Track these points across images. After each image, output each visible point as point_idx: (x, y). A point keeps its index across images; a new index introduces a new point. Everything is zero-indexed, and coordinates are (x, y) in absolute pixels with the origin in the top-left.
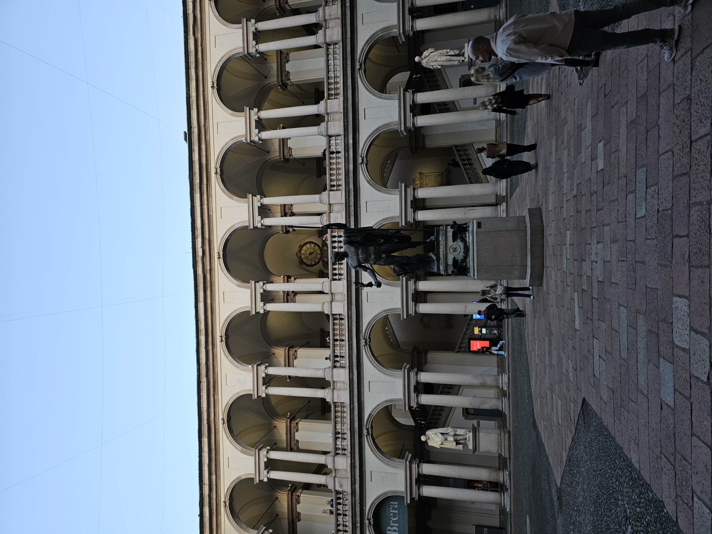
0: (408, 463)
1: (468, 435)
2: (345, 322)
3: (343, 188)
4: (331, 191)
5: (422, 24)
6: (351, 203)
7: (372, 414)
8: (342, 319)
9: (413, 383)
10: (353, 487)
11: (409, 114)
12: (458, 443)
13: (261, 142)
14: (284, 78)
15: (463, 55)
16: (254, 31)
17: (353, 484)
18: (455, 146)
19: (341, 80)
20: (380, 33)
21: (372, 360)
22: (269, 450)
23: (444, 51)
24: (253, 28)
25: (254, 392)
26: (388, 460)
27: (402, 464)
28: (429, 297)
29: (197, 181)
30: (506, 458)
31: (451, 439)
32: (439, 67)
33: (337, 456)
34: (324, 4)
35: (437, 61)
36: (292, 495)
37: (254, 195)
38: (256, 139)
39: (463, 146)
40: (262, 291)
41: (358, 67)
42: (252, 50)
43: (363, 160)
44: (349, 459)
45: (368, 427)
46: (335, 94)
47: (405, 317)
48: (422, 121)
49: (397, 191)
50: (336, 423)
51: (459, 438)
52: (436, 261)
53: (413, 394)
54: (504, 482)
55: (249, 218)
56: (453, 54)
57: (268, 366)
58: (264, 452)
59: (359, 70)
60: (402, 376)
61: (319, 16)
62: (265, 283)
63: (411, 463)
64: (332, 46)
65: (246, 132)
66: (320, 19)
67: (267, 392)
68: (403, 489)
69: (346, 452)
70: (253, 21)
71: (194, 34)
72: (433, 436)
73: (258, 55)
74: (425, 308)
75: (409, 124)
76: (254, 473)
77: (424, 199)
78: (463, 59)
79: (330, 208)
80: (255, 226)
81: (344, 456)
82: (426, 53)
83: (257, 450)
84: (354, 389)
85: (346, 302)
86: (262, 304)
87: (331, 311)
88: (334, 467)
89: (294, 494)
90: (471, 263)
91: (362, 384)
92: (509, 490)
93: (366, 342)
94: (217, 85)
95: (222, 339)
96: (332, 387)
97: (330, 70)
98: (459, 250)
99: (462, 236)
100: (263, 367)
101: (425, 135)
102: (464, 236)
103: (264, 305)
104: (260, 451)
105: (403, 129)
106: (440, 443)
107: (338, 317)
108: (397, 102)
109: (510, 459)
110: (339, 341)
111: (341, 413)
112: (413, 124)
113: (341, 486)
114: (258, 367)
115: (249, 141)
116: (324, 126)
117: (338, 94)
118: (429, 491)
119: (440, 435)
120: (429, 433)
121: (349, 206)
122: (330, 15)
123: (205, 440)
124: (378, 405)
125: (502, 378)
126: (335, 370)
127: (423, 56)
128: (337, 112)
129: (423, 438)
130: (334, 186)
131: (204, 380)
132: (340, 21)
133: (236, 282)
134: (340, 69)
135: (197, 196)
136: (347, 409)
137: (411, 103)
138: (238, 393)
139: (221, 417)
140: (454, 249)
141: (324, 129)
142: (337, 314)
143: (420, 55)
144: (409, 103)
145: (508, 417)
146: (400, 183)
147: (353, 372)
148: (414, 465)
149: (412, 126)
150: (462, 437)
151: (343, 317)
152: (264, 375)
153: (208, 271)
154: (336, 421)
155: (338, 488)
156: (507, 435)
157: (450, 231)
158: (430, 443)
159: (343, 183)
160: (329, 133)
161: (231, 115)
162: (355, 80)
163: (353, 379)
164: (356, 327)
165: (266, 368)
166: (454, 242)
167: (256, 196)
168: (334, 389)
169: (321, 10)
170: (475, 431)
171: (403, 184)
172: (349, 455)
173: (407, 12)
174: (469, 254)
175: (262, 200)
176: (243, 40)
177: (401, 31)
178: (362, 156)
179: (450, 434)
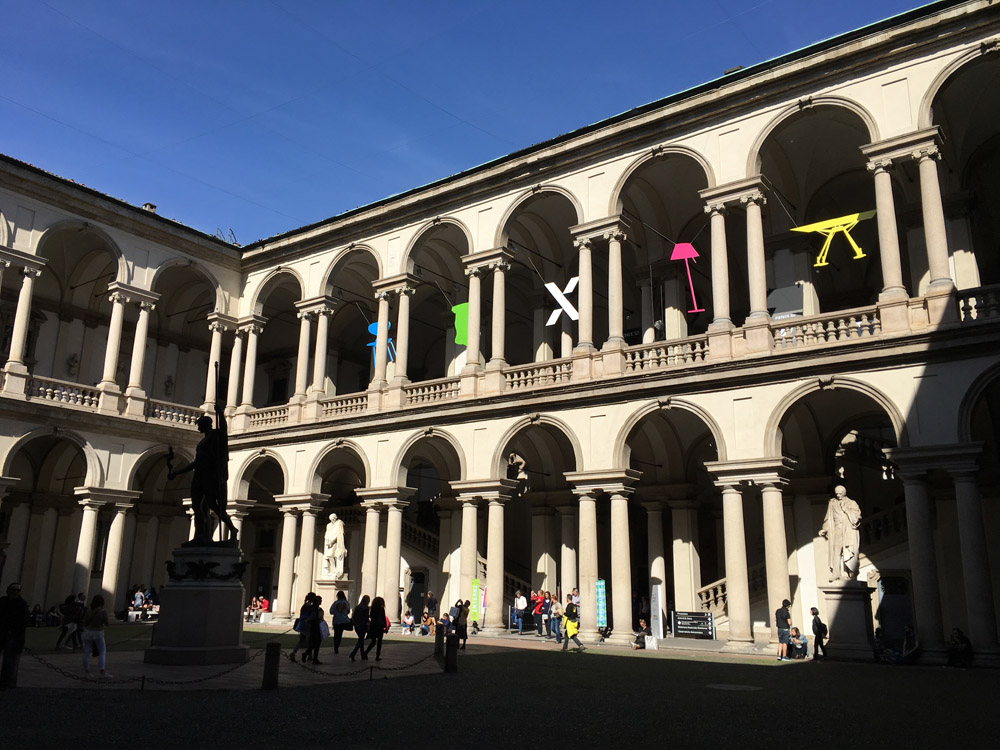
1: (333, 574)
4: (626, 353)
7: (356, 448)
9: (386, 501)
13: (705, 217)
16: (917, 157)
21: (409, 442)
22: (326, 315)
25: (380, 281)
31: (330, 553)
35: (835, 527)
37: (619, 225)
40: (492, 267)
41: (825, 378)
42: (873, 162)
43: (665, 403)
45: (344, 442)
49: (619, 465)
51: (332, 562)
53: (376, 502)
55: (588, 224)
56: (845, 559)
57: (409, 294)
58: (324, 308)
59: (818, 382)
62: (504, 270)
63: (314, 501)
64: (878, 322)
65: (720, 187)
67: (381, 299)
68: (289, 492)
69: (321, 416)
70: (935, 149)
72: (335, 529)
75: (721, 481)
76: (307, 298)
79: (600, 356)
80: (575, 236)
81: (318, 414)
83: (325, 299)
85: (474, 398)
86: (477, 269)
88: (308, 402)
91: (385, 431)
93: (427, 433)
94: (806, 109)
95: (436, 221)
96: (384, 389)
100: (406, 287)
103: (477, 274)
106: (327, 538)
108: (761, 455)
111: (360, 406)
112: (723, 488)
113: (290, 414)
114: (406, 282)
115: (702, 195)
116: (727, 326)
118: (289, 525)
119: (334, 538)
124: (365, 454)
129: (333, 516)
130: (634, 357)
131: (386, 209)
133: (504, 223)
136: (363, 413)
137: (760, 482)
138: (380, 259)
141: (723, 327)
144: (758, 478)
147: (395, 416)
148: (311, 506)
150: (333, 568)
152: (397, 291)
154: (352, 399)
158: (328, 526)
159: (639, 371)
163: (387, 418)
165: (406, 292)
167: (618, 228)
168: (382, 392)
171: (625, 475)
178: (672, 402)
179: (336, 551)
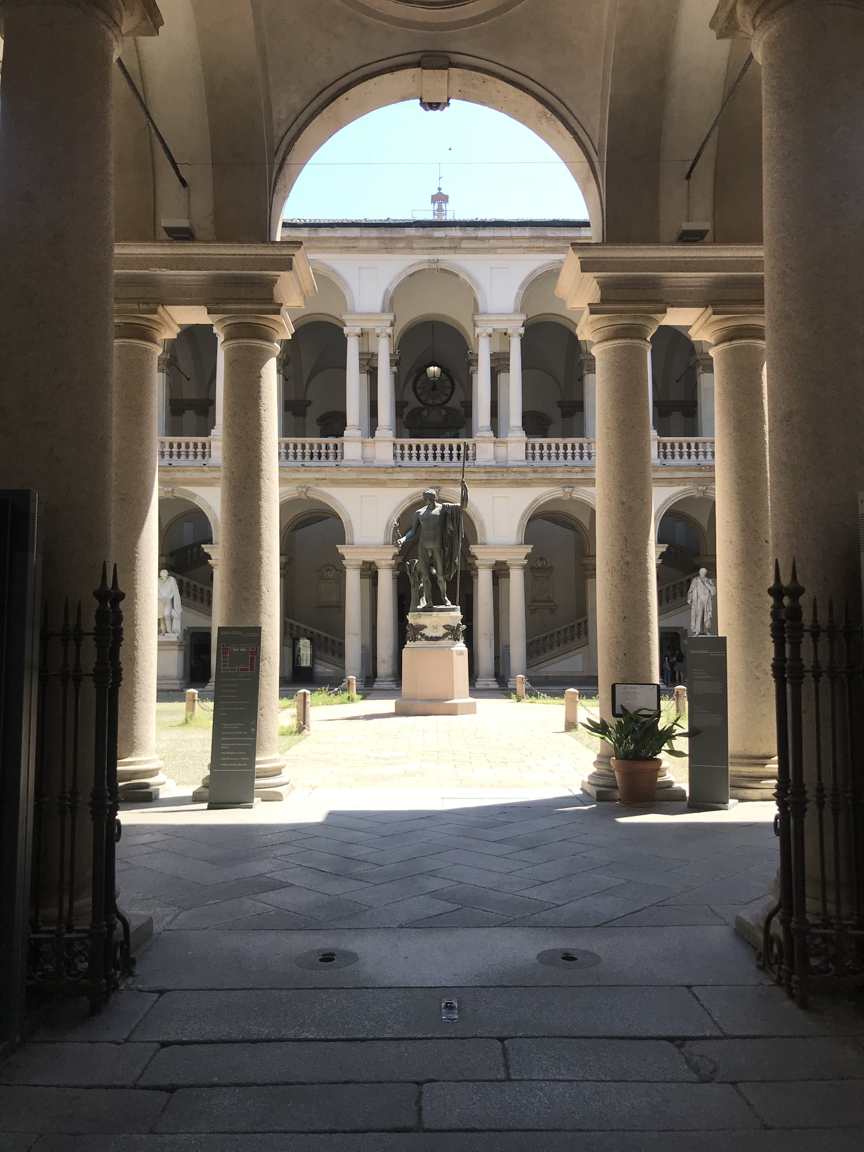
1: (172, 635)
2: (332, 461)
3: (529, 462)
4: (527, 444)
6: (507, 475)
7: (196, 498)
8: (336, 457)
12: (160, 621)
15: (702, 632)
19: (684, 461)
23: (711, 609)
31: (166, 612)
32: (689, 601)
35: (698, 597)
37: (524, 324)
40: (377, 330)
43: (568, 493)
45: (176, 492)
46: (666, 453)
47: (340, 551)
49: (520, 541)
55: (490, 314)
56: (705, 620)
59: (695, 489)
62: (390, 338)
72: (169, 586)
74: (353, 579)
77: (508, 577)
79: (502, 443)
80: (478, 323)
82: (709, 583)
85: (362, 464)
86: (358, 331)
87: (347, 441)
90: (420, 645)
93: (302, 493)
98: (434, 631)
102: (450, 637)
103: (357, 335)
107: (339, 450)
111: (194, 452)
117: (665, 457)
119: (171, 597)
120: (173, 581)
121: (503, 472)
124: (209, 508)
127: (706, 579)
129: (165, 573)
130: (534, 448)
133: (392, 289)
134: (702, 460)
136: (200, 461)
140: (435, 626)
142: (343, 450)
146: (532, 546)
150: (169, 628)
151: (339, 457)
153: (410, 245)
159: (537, 462)
162: (680, 482)
164: (325, 479)
166: (443, 626)
167: (523, 326)
171: (530, 551)
178: (574, 492)
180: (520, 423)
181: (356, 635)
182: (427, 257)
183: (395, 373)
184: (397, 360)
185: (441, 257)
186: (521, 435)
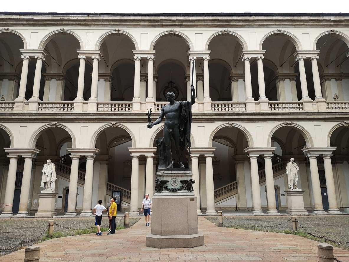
0: (32, 151)
1: (50, 190)
2: (127, 111)
3: (213, 111)
4: (212, 104)
5: (313, 163)
6: (204, 116)
7: (66, 128)
8: (129, 109)
9: (86, 155)
10: (16, 114)
11: (258, 154)
12: (45, 183)
13: (243, 60)
14: (280, 77)
15: (294, 188)
16: (312, 58)
17: (18, 114)
18: (236, 183)
19: (280, 111)
20: (309, 136)
21: (102, 128)
22: (43, 60)
23: (297, 176)
24: (313, 57)
25: (82, 51)
26: (34, 137)
27: (32, 146)
28: (143, 166)
29: (220, 18)
30: (34, 215)
31: (48, 179)
32: (287, 173)
33: (38, 104)
34: (327, 102)
35: (291, 171)
36: (14, 76)
37: (210, 55)
38: (245, 57)
39: (237, 188)
40: (148, 58)
41: (289, 122)
42: (300, 56)
43: (231, 124)
44: (36, 112)
45: (57, 125)
46: (272, 108)
47: (129, 150)
48: (254, 162)
49: (211, 146)
50: (60, 104)
51: (49, 184)
52: (166, 168)
53: (79, 155)
54: (19, 213)
55: (195, 51)
56: (295, 182)
57: (99, 60)
58: (41, 56)
59: (286, 123)
60: (91, 148)
61: (320, 98)
62: (153, 61)
63: (32, 153)
64: (302, 107)
65: (250, 51)
66: (318, 99)
67: (81, 59)
68: (15, 147)
69: (40, 110)
70: (318, 57)
71: (311, 20)
72: (51, 167)
73: (296, 60)
74: (135, 163)
75: (252, 154)
76: (27, 49)
77: (205, 163)
78: (292, 188)
79: (201, 103)
80: (190, 55)
81: (38, 109)
82: (296, 164)
83: (42, 51)
84: (83, 116)
85: (140, 112)
86: (140, 58)
87: (134, 103)
88: (30, 102)
89: (15, 77)
90: (164, 194)
91: (86, 122)
92: (13, 217)
93: (113, 125)
94: (279, 33)
95: (117, 31)
96: (84, 102)
97: (287, 104)
98: (174, 185)
99: (184, 187)
100: (98, 57)
101: (244, 164)
102: (185, 189)
103: (139, 59)
104: (42, 54)
105: (249, 150)
106: (46, 172)
107: (131, 107)
108: (266, 146)
109: (34, 217)
110: (114, 107)
111: (67, 108)
112: (252, 157)
113: (17, 106)
114: (98, 54)
115: (244, 52)
116: (252, 100)
117: (271, 109)
118: (13, 164)
119: (51, 172)
120: (53, 165)
121: (202, 115)
122: (320, 105)
123: (50, 17)
124: (72, 132)
125: (88, 212)
126: (96, 104)
127: (294, 163)
128: (260, 109)
129: (49, 161)
130: (215, 106)
131: (90, 18)
132: (317, 112)
133: (154, 42)
134: (288, 111)
135: (210, 18)
136: (69, 111)
137: (265, 155)
138: (81, 40)
139: (65, 28)
140: (175, 181)
141: (250, 100)
142: (132, 106)
143: (294, 161)
144: (265, 154)
145: (62, 216)
146: (216, 148)
147: (94, 115)
148: (31, 155)
149: (251, 155)
150: (49, 187)
151: (130, 110)
152: (93, 57)
153: (161, 24)
154: (61, 104)
155: (16, 104)
156: (50, 216)
157: (188, 179)
158: (45, 166)
159: (217, 111)
160: (247, 104)
161: (261, 42)
162: (280, 120)
163: (89, 115)
164: (124, 119)
165: (98, 59)
166: (180, 181)
167: (209, 56)
168: (83, 103)
169: (323, 99)
170: (53, 195)
171: (215, 150)
172: (38, 112)
173: (321, 153)
174: (171, 193)
175: (207, 60)
176: (307, 51)
177: (310, 150)
178: (233, 124)
179: (51, 178)
180: (209, 96)
181: (136, 189)
182: (169, 29)
183: (156, 81)
184: (157, 76)
185: (175, 29)
186: (210, 100)
